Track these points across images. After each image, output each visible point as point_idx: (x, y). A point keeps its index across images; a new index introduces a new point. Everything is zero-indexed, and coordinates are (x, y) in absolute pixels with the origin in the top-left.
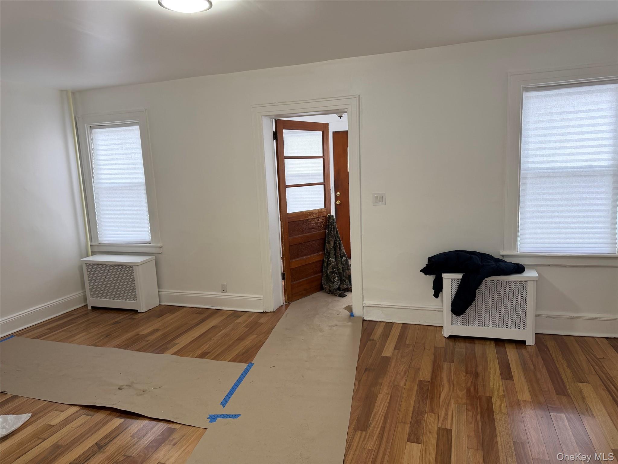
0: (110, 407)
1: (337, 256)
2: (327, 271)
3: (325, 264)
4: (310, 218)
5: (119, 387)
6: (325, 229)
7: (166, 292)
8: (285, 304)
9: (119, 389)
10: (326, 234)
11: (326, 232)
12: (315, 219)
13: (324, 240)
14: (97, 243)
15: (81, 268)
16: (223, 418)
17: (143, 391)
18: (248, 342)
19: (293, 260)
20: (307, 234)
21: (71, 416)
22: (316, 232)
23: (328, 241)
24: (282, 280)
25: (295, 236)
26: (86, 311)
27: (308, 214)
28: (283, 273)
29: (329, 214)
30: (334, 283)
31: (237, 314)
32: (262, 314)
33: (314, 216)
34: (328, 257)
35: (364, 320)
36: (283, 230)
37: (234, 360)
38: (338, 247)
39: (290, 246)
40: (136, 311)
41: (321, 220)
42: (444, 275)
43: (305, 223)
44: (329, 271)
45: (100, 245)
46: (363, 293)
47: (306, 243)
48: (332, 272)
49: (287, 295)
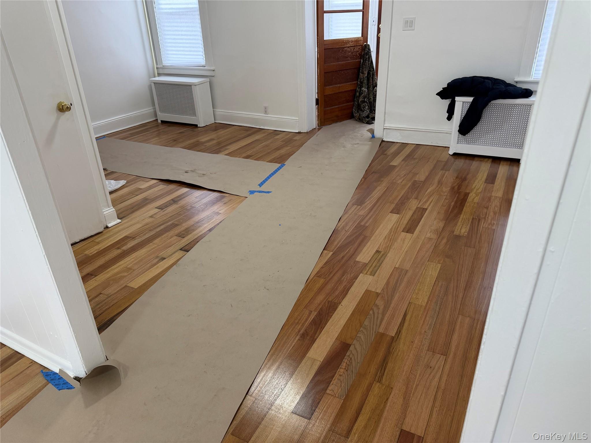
0: (180, 181)
1: (369, 86)
2: (358, 100)
3: (358, 94)
4: (346, 46)
5: (186, 171)
6: (361, 58)
7: (219, 111)
8: (318, 127)
9: (186, 172)
10: (360, 63)
11: (361, 61)
12: (351, 48)
13: (358, 69)
14: (161, 66)
15: (150, 87)
16: (259, 192)
17: (203, 175)
18: (283, 151)
19: (328, 87)
20: (342, 62)
21: (153, 184)
22: (351, 61)
23: (362, 70)
24: (316, 105)
25: (330, 63)
26: (157, 123)
27: (344, 42)
28: (317, 99)
29: (366, 43)
30: (363, 111)
31: (276, 133)
32: (297, 134)
33: (350, 45)
34: (361, 87)
35: (383, 141)
36: (319, 57)
37: (270, 161)
38: (371, 77)
39: (325, 73)
40: (196, 126)
41: (356, 49)
42: (457, 98)
43: (341, 51)
44: (360, 100)
45: (164, 67)
46: (385, 116)
47: (341, 72)
48: (364, 102)
49: (320, 120)
